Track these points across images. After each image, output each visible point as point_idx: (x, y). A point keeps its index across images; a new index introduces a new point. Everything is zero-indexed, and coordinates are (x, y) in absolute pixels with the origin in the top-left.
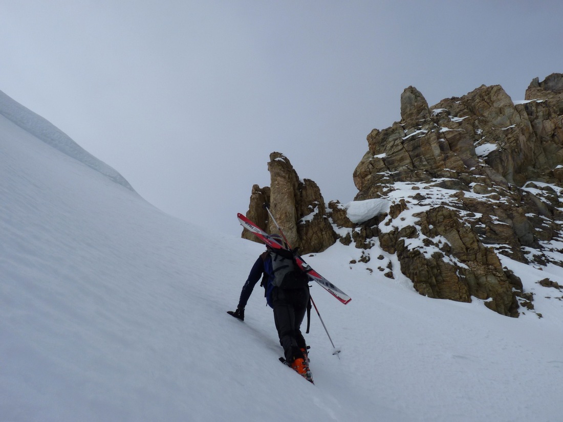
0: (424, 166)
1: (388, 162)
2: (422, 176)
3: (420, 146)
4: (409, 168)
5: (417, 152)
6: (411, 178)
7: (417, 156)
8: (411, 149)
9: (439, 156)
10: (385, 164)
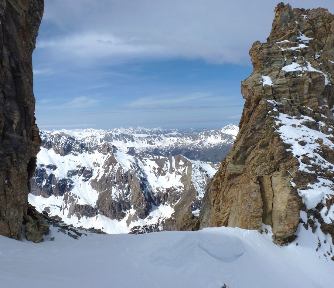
0: (297, 102)
1: (276, 91)
2: (296, 112)
3: (297, 84)
4: (288, 102)
5: (295, 89)
6: (289, 111)
7: (294, 92)
8: (292, 85)
9: (306, 94)
10: (272, 92)
